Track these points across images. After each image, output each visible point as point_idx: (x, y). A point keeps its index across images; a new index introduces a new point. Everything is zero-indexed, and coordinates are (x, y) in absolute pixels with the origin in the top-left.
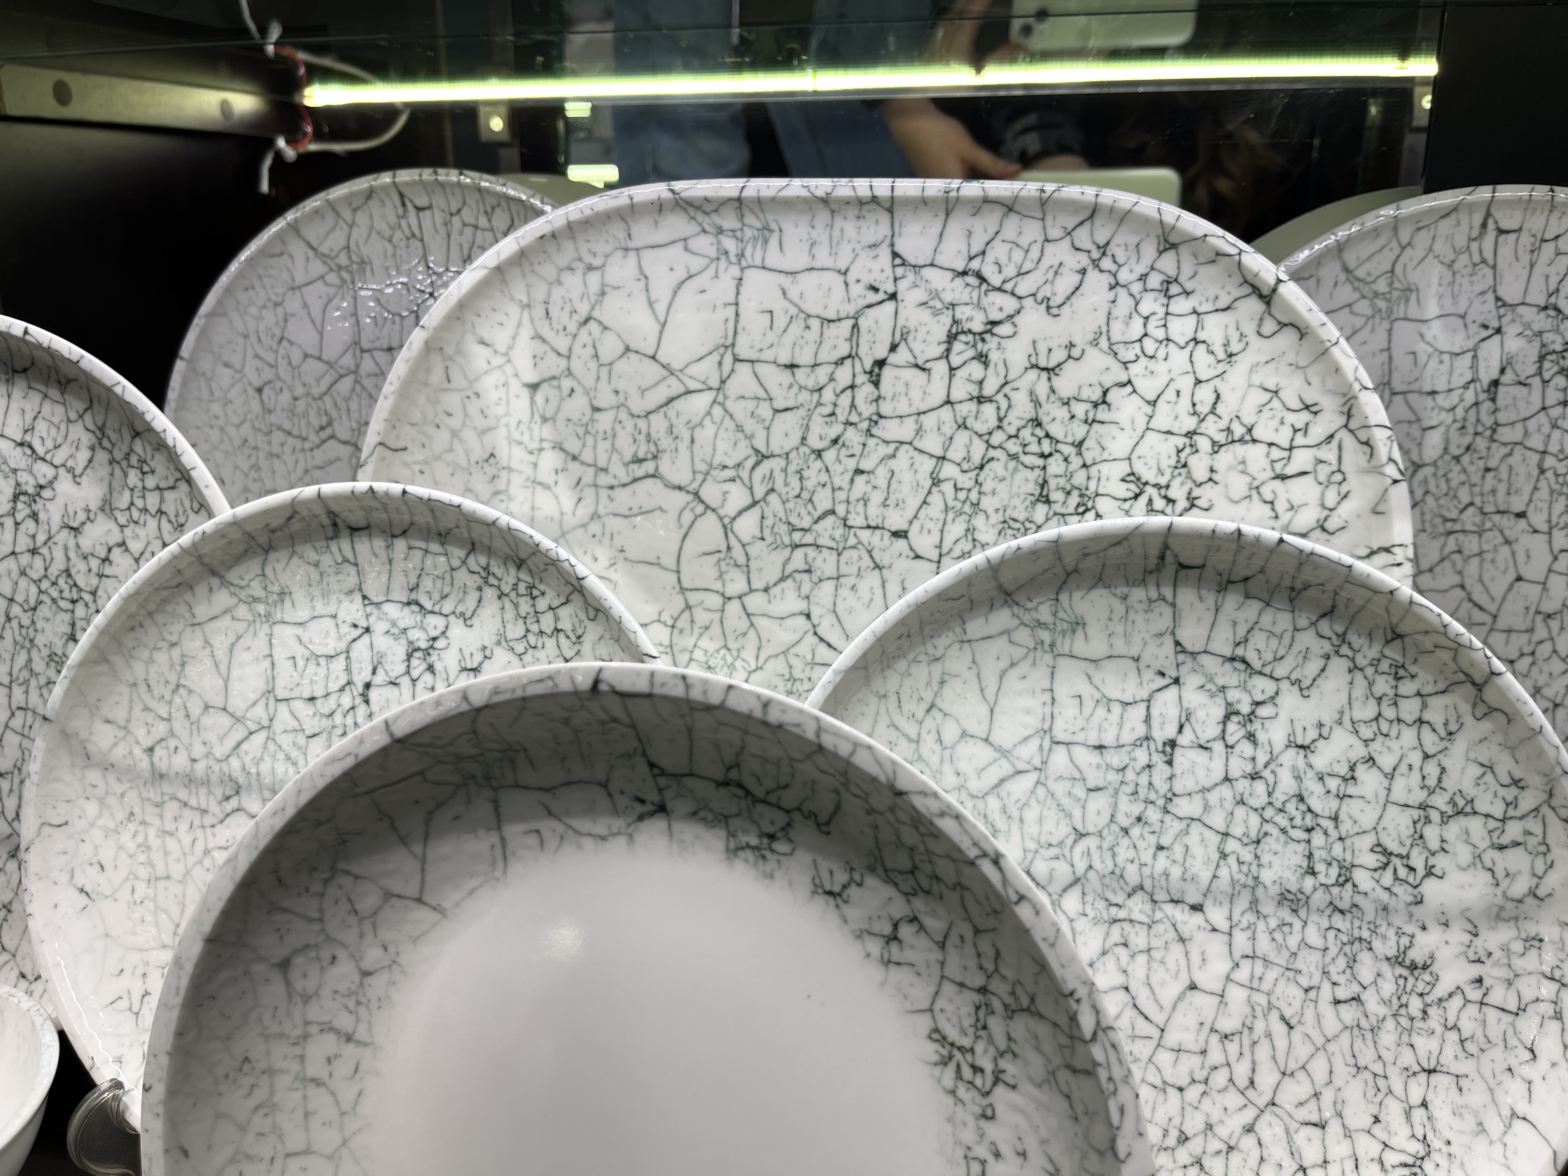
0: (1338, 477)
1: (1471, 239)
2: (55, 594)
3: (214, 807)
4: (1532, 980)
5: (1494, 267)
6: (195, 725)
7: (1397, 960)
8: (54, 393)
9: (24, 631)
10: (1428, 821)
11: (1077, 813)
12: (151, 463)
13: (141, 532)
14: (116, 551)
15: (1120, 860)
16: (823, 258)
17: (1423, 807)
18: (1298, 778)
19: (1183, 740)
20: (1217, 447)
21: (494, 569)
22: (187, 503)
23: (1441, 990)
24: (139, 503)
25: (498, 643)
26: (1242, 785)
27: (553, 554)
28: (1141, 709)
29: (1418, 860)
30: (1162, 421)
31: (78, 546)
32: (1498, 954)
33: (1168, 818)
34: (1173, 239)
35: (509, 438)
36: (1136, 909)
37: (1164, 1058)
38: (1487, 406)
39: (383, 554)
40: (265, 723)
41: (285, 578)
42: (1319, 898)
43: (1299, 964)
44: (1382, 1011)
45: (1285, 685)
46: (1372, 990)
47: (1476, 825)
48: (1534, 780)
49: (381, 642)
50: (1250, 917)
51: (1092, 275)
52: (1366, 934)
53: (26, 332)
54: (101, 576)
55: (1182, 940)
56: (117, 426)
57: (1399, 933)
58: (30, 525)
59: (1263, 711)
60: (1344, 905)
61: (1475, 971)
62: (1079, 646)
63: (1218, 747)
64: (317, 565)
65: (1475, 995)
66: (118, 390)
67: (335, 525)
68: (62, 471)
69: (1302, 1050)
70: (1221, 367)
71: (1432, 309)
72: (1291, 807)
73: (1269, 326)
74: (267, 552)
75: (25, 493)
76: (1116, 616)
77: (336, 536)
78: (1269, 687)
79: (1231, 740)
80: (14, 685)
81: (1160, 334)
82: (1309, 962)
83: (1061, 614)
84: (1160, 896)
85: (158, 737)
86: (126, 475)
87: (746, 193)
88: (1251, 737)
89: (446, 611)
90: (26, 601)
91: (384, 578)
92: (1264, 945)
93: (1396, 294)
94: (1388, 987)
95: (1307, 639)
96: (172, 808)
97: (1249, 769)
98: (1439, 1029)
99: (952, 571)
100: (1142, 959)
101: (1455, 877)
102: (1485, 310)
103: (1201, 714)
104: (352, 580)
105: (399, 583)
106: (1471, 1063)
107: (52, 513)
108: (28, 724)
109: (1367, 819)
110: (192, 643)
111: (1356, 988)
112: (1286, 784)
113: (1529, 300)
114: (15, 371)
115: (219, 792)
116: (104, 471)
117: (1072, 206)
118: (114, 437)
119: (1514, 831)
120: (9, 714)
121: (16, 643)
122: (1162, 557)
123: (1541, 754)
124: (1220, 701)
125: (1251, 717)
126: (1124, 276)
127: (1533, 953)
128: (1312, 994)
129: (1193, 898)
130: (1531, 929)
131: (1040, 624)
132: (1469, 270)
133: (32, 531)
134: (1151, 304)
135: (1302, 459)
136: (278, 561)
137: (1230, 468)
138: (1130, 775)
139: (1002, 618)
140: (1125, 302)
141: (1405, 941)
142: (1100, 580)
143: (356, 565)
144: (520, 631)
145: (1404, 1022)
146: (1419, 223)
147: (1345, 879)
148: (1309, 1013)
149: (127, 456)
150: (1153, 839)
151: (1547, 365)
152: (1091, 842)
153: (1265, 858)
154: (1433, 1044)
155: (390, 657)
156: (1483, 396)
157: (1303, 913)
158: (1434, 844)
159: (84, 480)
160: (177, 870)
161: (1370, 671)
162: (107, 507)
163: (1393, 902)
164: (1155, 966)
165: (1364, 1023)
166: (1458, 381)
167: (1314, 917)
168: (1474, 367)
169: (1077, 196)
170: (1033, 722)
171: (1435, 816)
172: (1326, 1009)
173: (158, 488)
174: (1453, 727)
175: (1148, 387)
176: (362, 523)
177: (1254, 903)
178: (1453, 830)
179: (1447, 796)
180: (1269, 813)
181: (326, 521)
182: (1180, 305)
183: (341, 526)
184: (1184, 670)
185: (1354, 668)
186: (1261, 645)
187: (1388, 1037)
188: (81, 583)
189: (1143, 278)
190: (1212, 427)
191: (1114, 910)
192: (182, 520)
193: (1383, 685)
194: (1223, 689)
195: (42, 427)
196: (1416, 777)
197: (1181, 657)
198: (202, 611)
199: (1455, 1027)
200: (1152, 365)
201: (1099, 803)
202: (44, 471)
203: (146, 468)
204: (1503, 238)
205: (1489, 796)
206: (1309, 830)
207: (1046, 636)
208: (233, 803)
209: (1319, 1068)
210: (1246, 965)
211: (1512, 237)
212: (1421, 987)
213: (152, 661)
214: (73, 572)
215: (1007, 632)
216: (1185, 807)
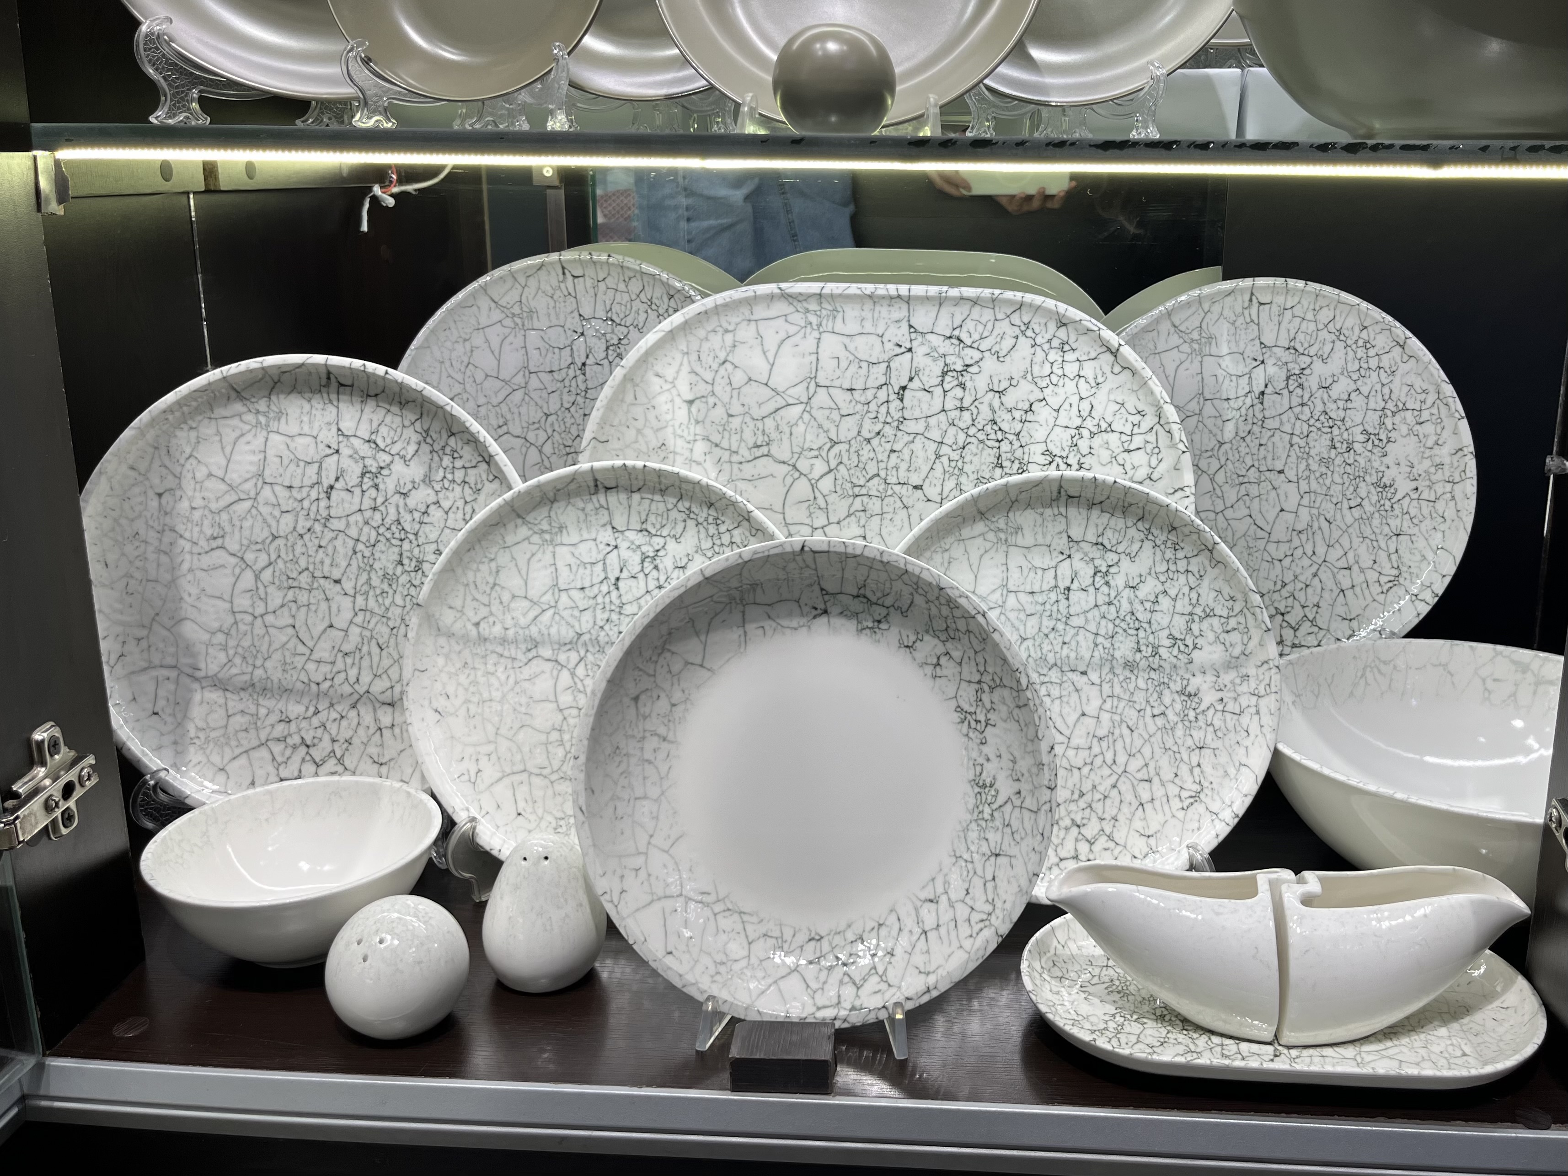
0: (1157, 450)
1: (1244, 308)
2: (389, 535)
3: (520, 656)
4: (1246, 696)
5: (1258, 324)
6: (507, 608)
7: (1181, 693)
8: (395, 409)
9: (366, 560)
10: (1193, 621)
11: (1022, 628)
12: (461, 453)
13: (450, 495)
14: (432, 508)
15: (1044, 651)
16: (868, 327)
17: (1191, 614)
18: (1131, 603)
19: (1074, 587)
20: (1092, 435)
21: (694, 509)
22: (484, 477)
23: (1203, 706)
24: (450, 477)
25: (697, 552)
26: (1104, 608)
27: (733, 499)
28: (1052, 572)
29: (1189, 642)
30: (1062, 421)
31: (406, 505)
32: (1229, 685)
33: (1068, 627)
34: (1064, 321)
35: (674, 433)
36: (1053, 676)
37: (1071, 753)
38: (1258, 407)
39: (625, 502)
40: (553, 604)
41: (563, 519)
42: (1143, 664)
43: (1135, 698)
44: (1176, 719)
45: (1123, 556)
46: (1170, 708)
47: (1215, 621)
48: (1239, 596)
49: (625, 554)
50: (1110, 676)
51: (1022, 339)
52: (1166, 680)
53: (386, 373)
54: (421, 523)
55: (1077, 690)
56: (438, 429)
57: (1182, 679)
58: (373, 492)
59: (1112, 570)
60: (1155, 666)
61: (1220, 695)
62: (1020, 541)
63: (1091, 589)
64: (583, 510)
65: (1220, 707)
66: (448, 408)
67: (596, 486)
68: (397, 458)
69: (1138, 743)
70: (1093, 390)
71: (1225, 350)
72: (1128, 618)
73: (1117, 369)
74: (552, 503)
75: (370, 472)
76: (1038, 524)
77: (596, 492)
78: (1115, 557)
79: (1097, 586)
80: (358, 596)
81: (1060, 372)
82: (1139, 697)
83: (1010, 524)
84: (1066, 668)
85: (483, 616)
86: (441, 460)
87: (824, 291)
88: (1107, 583)
89: (664, 534)
90: (368, 541)
91: (626, 516)
92: (1118, 690)
93: (1203, 340)
94: (1178, 707)
95: (1132, 532)
96: (492, 659)
97: (1107, 600)
98: (1204, 726)
99: (948, 506)
100: (1057, 702)
101: (1207, 648)
102: (1254, 350)
103: (1082, 573)
104: (606, 519)
105: (635, 519)
106: (1220, 741)
107: (389, 484)
108: (367, 619)
109: (1165, 622)
110: (503, 558)
111: (1163, 708)
112: (1125, 607)
113: (1279, 344)
114: (368, 396)
115: (523, 647)
116: (426, 458)
117: (1010, 302)
118: (434, 436)
119: (1233, 623)
120: (352, 614)
121: (359, 567)
122: (1059, 493)
123: (1240, 582)
124: (1091, 565)
125: (1107, 573)
126: (1039, 340)
127: (1245, 683)
128: (1142, 713)
129: (1082, 668)
130: (1244, 671)
131: (999, 530)
132: (1244, 326)
133: (374, 496)
134: (1054, 356)
135: (1138, 441)
136: (559, 507)
137: (1101, 446)
138: (1048, 606)
139: (980, 527)
140: (1040, 355)
141: (1185, 682)
142: (1029, 505)
143: (608, 509)
144: (710, 544)
145: (1187, 723)
146: (1213, 299)
147: (1155, 653)
148: (1141, 723)
149: (443, 448)
150: (1060, 639)
151: (1291, 382)
152: (1029, 643)
153: (1116, 646)
154: (1201, 734)
155: (631, 562)
156: (1256, 401)
157: (1135, 672)
158: (1197, 633)
159: (412, 463)
160: (496, 695)
161: (1163, 547)
162: (427, 480)
163: (1178, 663)
164: (1064, 705)
165: (1167, 726)
166: (1241, 393)
167: (1141, 673)
168: (1250, 383)
169: (1012, 297)
170: (998, 582)
171: (1196, 618)
172: (1148, 719)
173: (464, 467)
174: (1202, 573)
175: (1054, 402)
176: (613, 485)
177: (1112, 669)
178: (1205, 625)
179: (1201, 608)
180: (1117, 622)
181: (592, 484)
182: (1070, 357)
183: (600, 486)
184: (1073, 550)
185: (1155, 546)
186: (1111, 536)
187: (1179, 732)
188: (407, 528)
189: (1049, 341)
190: (1089, 424)
191: (1042, 677)
192: (479, 486)
193: (1169, 554)
194: (1092, 559)
195: (383, 430)
196: (1187, 599)
197: (1071, 544)
198: (510, 539)
199: (1211, 724)
200: (1056, 389)
201: (1033, 622)
202: (384, 458)
203: (456, 455)
204: (1262, 307)
205: (1220, 606)
206: (1137, 630)
207: (1002, 536)
208: (533, 653)
209: (1147, 751)
210: (1109, 701)
211: (1268, 306)
212: (1194, 705)
213: (478, 570)
214: (402, 521)
215: (983, 534)
216: (1076, 621)
